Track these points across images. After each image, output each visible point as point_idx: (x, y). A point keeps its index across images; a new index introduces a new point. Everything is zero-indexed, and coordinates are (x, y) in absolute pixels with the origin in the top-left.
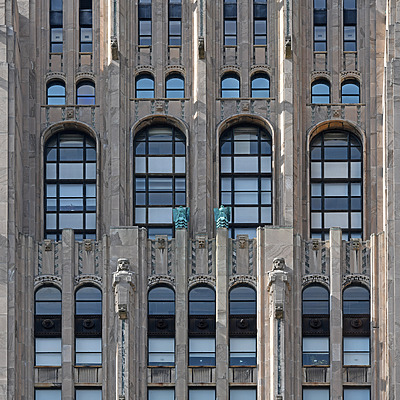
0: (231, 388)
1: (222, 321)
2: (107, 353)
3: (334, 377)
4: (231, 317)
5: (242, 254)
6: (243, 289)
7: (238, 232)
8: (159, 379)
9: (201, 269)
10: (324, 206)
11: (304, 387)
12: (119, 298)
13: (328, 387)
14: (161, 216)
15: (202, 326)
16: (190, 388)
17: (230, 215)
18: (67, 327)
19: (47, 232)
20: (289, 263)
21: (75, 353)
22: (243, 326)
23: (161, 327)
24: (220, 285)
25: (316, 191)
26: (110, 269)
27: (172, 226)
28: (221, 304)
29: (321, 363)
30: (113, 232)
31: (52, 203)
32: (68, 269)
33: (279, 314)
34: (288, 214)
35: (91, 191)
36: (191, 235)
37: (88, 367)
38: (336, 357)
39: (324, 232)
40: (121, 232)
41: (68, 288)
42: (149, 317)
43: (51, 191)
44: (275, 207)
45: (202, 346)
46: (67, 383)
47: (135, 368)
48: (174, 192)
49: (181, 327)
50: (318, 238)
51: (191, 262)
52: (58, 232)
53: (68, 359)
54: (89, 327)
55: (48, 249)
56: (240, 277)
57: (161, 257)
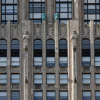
0: (60, 74)
1: (57, 51)
2: (21, 62)
3: (92, 70)
4: (60, 50)
5: (63, 29)
6: (63, 41)
7: (62, 21)
8: (37, 71)
9: (50, 34)
10: (88, 12)
11: (83, 73)
13: (90, 73)
14: (37, 16)
15: (51, 53)
16: (47, 74)
17: (59, 16)
18: (9, 54)
19: (2, 21)
20: (78, 32)
21: (11, 62)
22: (64, 53)
23: (38, 53)
24: (56, 39)
25: (85, 7)
26: (22, 34)
27: (41, 19)
28: (56, 46)
29: (88, 65)
30: (23, 22)
31: (3, 12)
32: (9, 34)
33: (75, 49)
34: (77, 15)
35: (16, 7)
36: (47, 22)
37: (15, 67)
38: (92, 63)
39: (88, 21)
40: (25, 22)
41: (9, 40)
42: (34, 50)
43: (3, 7)
44: (73, 12)
45: (51, 60)
46: (9, 72)
47: (30, 67)
48: (41, 8)
49: (44, 53)
50: (86, 23)
51: (47, 32)
52: (6, 21)
53: (9, 64)
54: (15, 53)
55: (3, 27)
56: (62, 36)
57: (38, 30)
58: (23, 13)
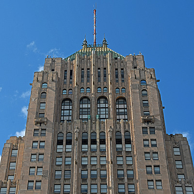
0: (100, 157)
1: (98, 140)
2: (73, 148)
4: (100, 139)
5: (102, 125)
6: (102, 133)
7: (101, 120)
8: (84, 155)
9: (93, 129)
10: (119, 114)
11: (117, 156)
12: (76, 135)
14: (85, 117)
15: (94, 142)
16: (91, 157)
17: (99, 116)
18: (64, 143)
19: (61, 121)
20: (113, 127)
21: (66, 148)
22: (103, 142)
23: (85, 142)
24: (98, 132)
25: (117, 111)
26: (74, 129)
27: (87, 119)
28: (98, 136)
29: (121, 150)
30: (75, 121)
31: (62, 114)
32: (65, 129)
33: (111, 139)
34: (112, 116)
35: (71, 111)
36: (91, 121)
37: (68, 152)
38: (124, 149)
39: (119, 120)
40: (77, 121)
41: (65, 133)
42: (82, 140)
43: (62, 112)
44: (109, 114)
46: (64, 156)
47: (79, 152)
48: (88, 111)
49: (89, 142)
50: (118, 121)
51: (91, 127)
52: (64, 120)
53: (64, 150)
54: (69, 142)
55: (61, 124)
56: (102, 130)
57: (85, 126)
58: (75, 116)
